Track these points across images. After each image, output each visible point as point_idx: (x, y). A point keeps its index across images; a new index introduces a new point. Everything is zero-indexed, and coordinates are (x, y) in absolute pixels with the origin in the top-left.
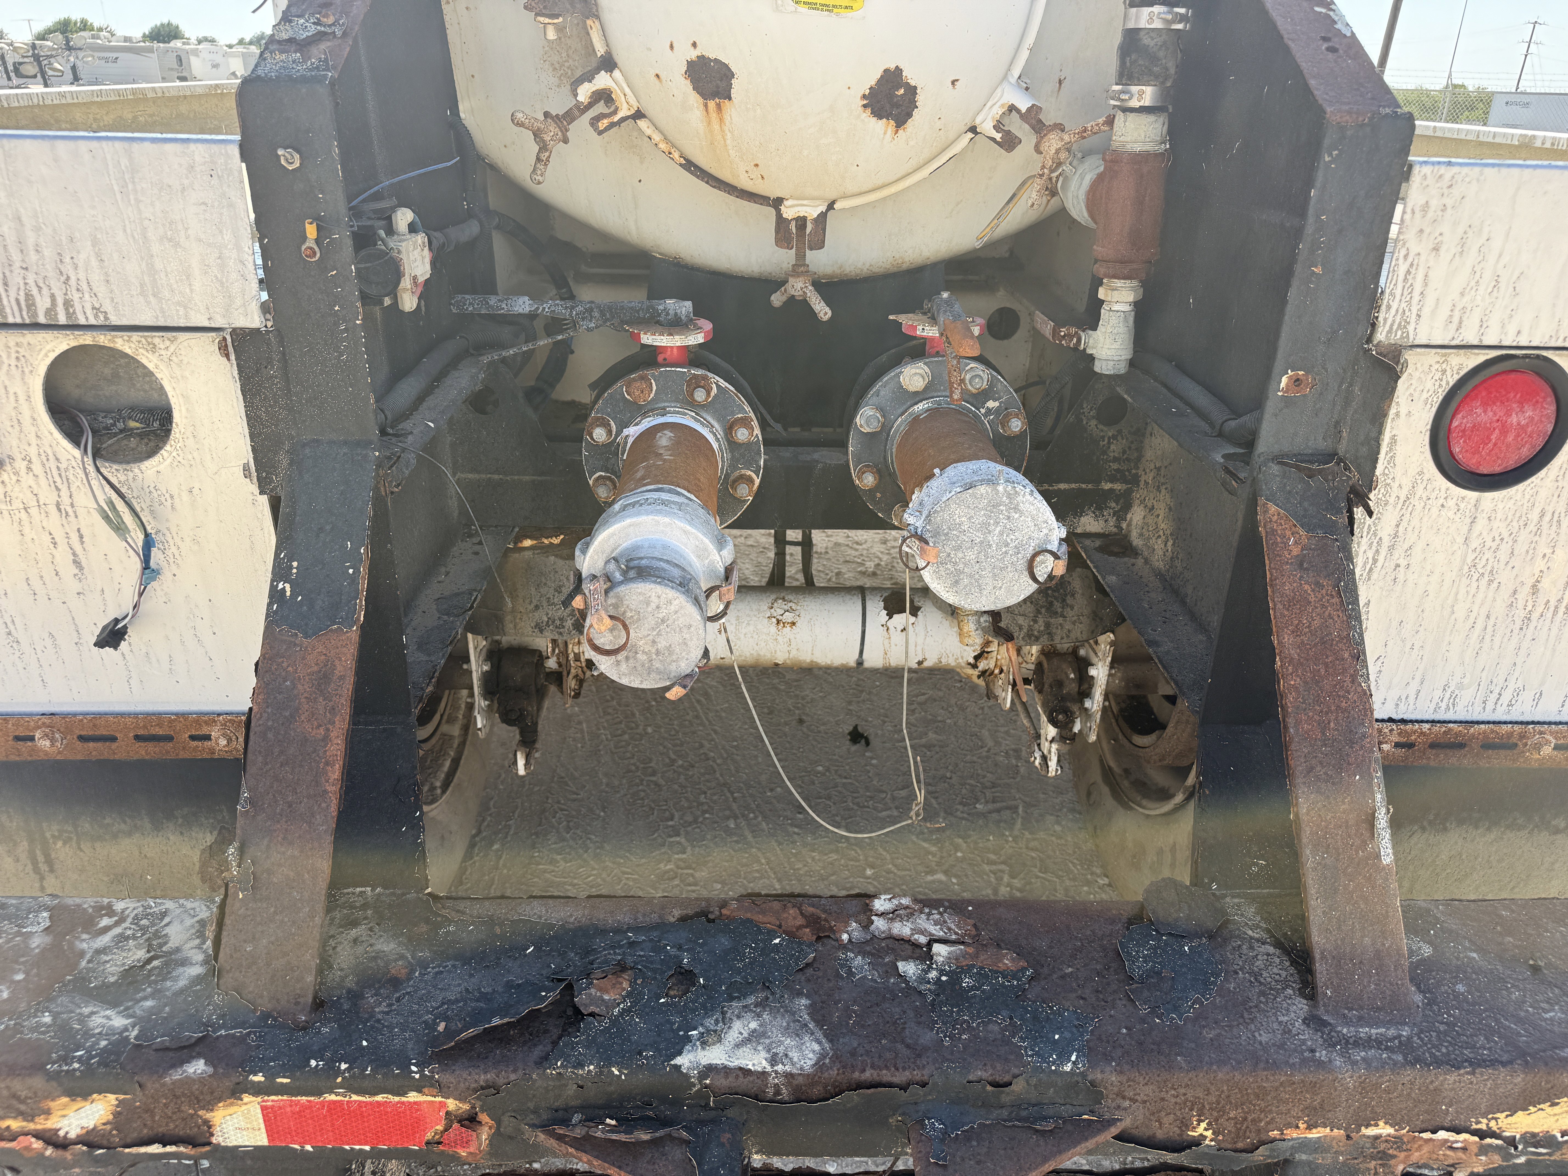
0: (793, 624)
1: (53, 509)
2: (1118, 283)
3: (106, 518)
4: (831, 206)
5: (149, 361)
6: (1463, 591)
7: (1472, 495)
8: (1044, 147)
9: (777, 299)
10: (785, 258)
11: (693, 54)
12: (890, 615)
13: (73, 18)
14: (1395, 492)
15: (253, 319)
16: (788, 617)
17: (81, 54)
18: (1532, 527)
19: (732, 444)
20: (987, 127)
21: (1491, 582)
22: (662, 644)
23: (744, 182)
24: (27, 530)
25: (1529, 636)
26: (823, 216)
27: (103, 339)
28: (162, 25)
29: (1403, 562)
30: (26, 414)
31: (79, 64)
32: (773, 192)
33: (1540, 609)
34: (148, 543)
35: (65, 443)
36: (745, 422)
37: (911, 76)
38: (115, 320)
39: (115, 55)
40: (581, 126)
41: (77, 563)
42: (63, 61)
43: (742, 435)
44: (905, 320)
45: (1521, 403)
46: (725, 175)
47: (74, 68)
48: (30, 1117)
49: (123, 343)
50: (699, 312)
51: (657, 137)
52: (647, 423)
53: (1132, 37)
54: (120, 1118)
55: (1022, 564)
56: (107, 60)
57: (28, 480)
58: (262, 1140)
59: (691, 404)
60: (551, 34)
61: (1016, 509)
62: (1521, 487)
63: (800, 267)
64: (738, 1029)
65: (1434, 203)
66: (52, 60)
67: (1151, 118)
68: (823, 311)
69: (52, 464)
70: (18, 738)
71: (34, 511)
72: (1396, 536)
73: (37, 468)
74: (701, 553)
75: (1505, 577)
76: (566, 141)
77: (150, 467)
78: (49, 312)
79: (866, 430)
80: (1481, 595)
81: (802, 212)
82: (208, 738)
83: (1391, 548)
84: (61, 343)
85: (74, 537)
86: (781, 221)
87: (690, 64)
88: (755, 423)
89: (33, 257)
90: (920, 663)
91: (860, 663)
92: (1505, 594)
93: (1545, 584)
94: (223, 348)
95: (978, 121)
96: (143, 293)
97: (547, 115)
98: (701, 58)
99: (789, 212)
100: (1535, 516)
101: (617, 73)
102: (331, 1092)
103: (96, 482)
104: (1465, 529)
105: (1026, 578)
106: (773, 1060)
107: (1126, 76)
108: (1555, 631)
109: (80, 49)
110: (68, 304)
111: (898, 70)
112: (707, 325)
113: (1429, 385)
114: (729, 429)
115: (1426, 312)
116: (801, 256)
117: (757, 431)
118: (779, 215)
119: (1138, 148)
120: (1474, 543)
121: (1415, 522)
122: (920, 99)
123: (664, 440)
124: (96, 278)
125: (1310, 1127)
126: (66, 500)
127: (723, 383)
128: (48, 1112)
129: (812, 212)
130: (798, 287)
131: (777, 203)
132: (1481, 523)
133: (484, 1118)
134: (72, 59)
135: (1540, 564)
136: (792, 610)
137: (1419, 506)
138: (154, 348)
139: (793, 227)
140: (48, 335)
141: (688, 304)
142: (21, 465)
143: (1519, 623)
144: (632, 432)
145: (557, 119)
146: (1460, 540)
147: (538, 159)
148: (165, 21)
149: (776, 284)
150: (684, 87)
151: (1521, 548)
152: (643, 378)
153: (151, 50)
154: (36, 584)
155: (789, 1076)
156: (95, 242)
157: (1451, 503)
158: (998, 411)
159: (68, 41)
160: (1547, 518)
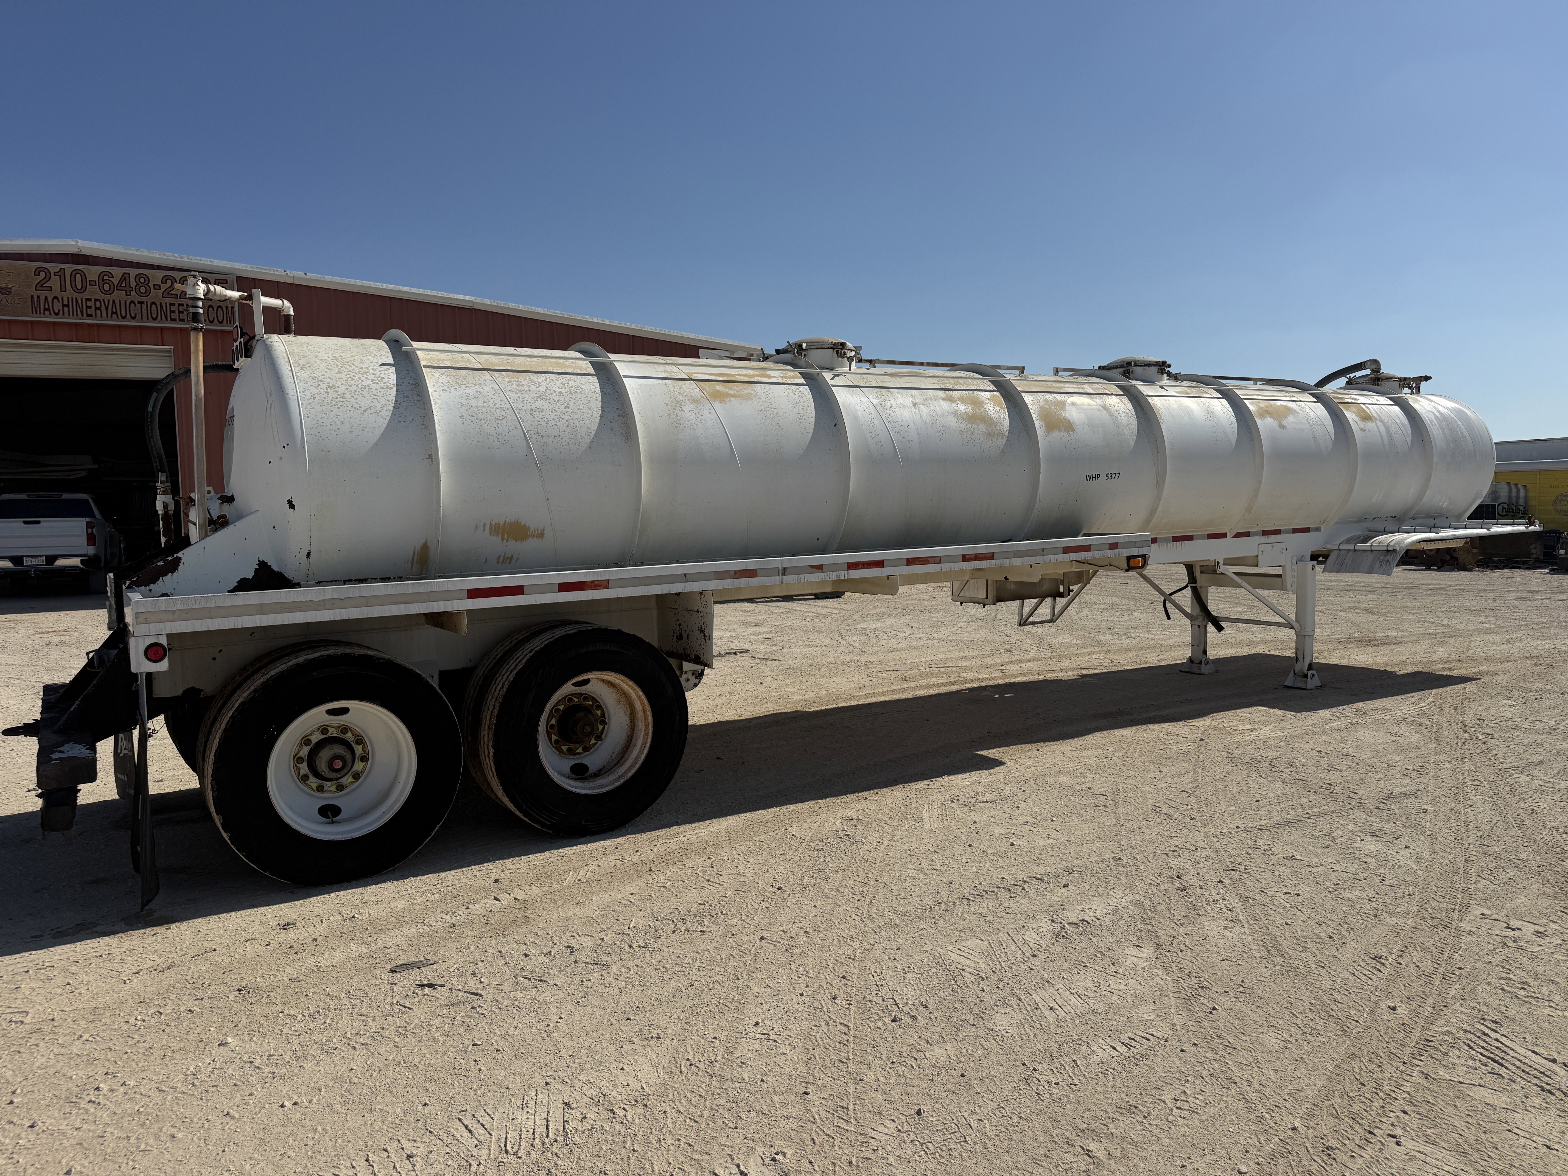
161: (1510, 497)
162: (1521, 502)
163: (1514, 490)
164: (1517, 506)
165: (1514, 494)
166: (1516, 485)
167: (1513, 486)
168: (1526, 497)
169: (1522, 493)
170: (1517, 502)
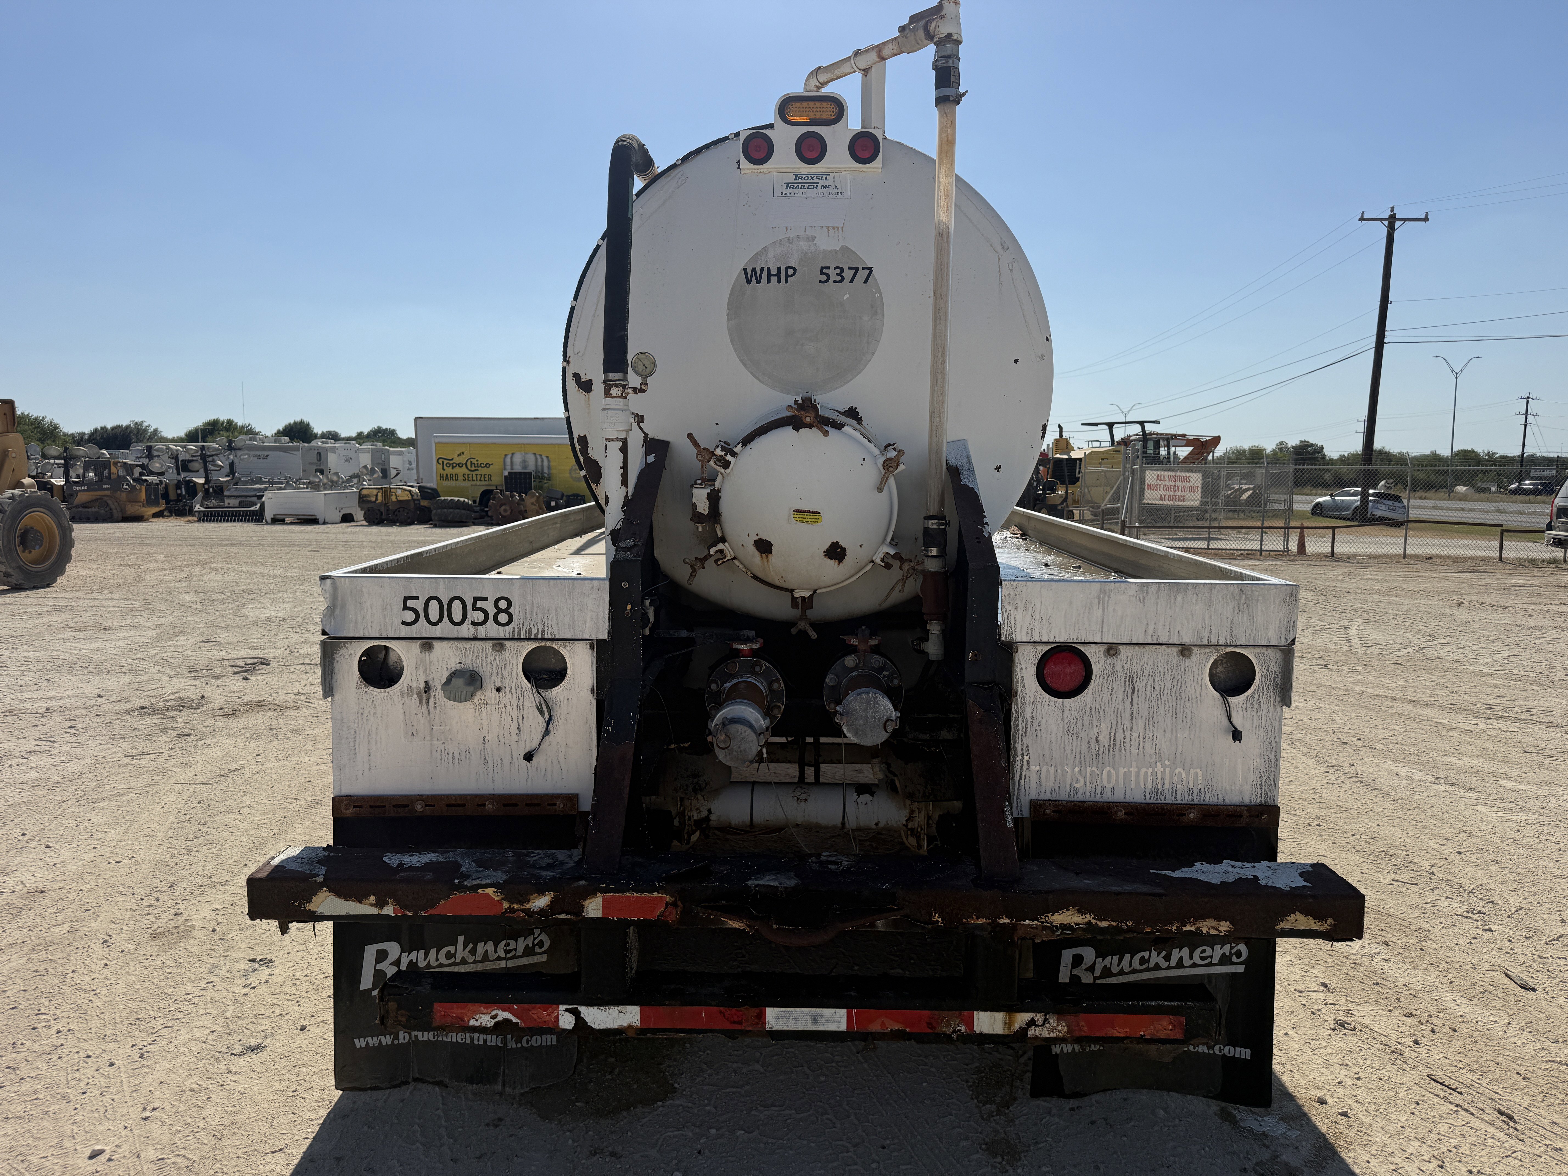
0: (806, 800)
1: (515, 707)
2: (933, 622)
3: (538, 709)
4: (815, 592)
5: (563, 651)
6: (1067, 741)
7: (1060, 700)
8: (903, 567)
9: (794, 631)
10: (797, 613)
11: (757, 538)
12: (859, 796)
13: (222, 419)
14: (1028, 699)
15: (604, 636)
16: (803, 796)
17: (239, 453)
18: (1088, 714)
19: (771, 690)
20: (878, 561)
21: (1077, 737)
22: (742, 748)
23: (777, 583)
24: (503, 716)
25: (1101, 762)
26: (812, 596)
27: (548, 644)
28: (295, 423)
29: (1038, 729)
30: (515, 670)
31: (236, 461)
32: (790, 587)
33: (1102, 749)
34: (550, 719)
35: (526, 681)
36: (777, 681)
37: (843, 544)
38: (557, 637)
39: (266, 453)
40: (710, 563)
41: (519, 729)
42: (223, 459)
43: (775, 686)
44: (846, 638)
45: (1069, 664)
46: (769, 580)
47: (232, 465)
48: (522, 903)
49: (555, 645)
50: (758, 635)
51: (741, 566)
52: (734, 681)
53: (926, 531)
54: (553, 902)
55: (881, 726)
56: (259, 457)
57: (509, 695)
58: (600, 915)
59: (753, 673)
60: (700, 529)
61: (877, 703)
62: (1079, 697)
63: (803, 616)
64: (768, 878)
65: (1012, 593)
66: (215, 458)
67: (937, 559)
68: (813, 635)
69: (519, 689)
70: (478, 805)
71: (508, 708)
72: (1033, 717)
73: (514, 691)
74: (757, 721)
75: (1082, 735)
76: (703, 568)
77: (555, 691)
78: (536, 634)
79: (831, 684)
80: (1075, 743)
81: (803, 594)
82: (555, 805)
83: (1032, 722)
84: (532, 645)
85: (520, 718)
86: (794, 599)
87: (756, 541)
88: (781, 682)
89: (535, 616)
90: (877, 824)
91: (843, 824)
92: (1085, 742)
93: (1101, 738)
94: (592, 647)
95: (874, 558)
96: (569, 628)
97: (696, 558)
98: (760, 539)
99: (797, 594)
100: (1088, 709)
101: (726, 544)
102: (627, 892)
103: (536, 694)
104: (1061, 715)
105: (883, 732)
106: (780, 884)
107: (927, 545)
108: (1111, 760)
109: (240, 449)
110: (543, 631)
111: (837, 543)
112: (762, 641)
113: (1031, 657)
114: (770, 685)
115: (1018, 630)
116: (803, 612)
117: (782, 685)
118: (793, 595)
119: (933, 570)
120: (1066, 721)
121: (1039, 711)
122: (848, 552)
123: (742, 686)
124: (554, 623)
125: (978, 918)
126: (521, 703)
127: (767, 664)
128: (529, 901)
129: (807, 594)
130: (802, 625)
131: (792, 591)
132: (1066, 713)
133: (679, 903)
134: (231, 457)
135: (1096, 730)
136: (805, 793)
137: (1039, 705)
138: (565, 647)
139: (800, 601)
140: (530, 642)
141: (753, 632)
142: (508, 690)
143: (1094, 756)
144: (728, 685)
145: (700, 560)
146: (1060, 719)
147: (691, 575)
148: (298, 419)
149: (792, 624)
150: (753, 550)
151: (1086, 723)
152: (734, 662)
153: (297, 449)
154: (501, 737)
155: (786, 888)
156: (556, 611)
157: (1052, 704)
158: (888, 676)
159: (230, 442)
160: (1093, 710)
161: (536, 466)
162: (546, 470)
163: (539, 460)
164: (543, 473)
165: (539, 463)
166: (541, 455)
167: (538, 457)
168: (549, 468)
169: (546, 463)
170: (543, 470)
